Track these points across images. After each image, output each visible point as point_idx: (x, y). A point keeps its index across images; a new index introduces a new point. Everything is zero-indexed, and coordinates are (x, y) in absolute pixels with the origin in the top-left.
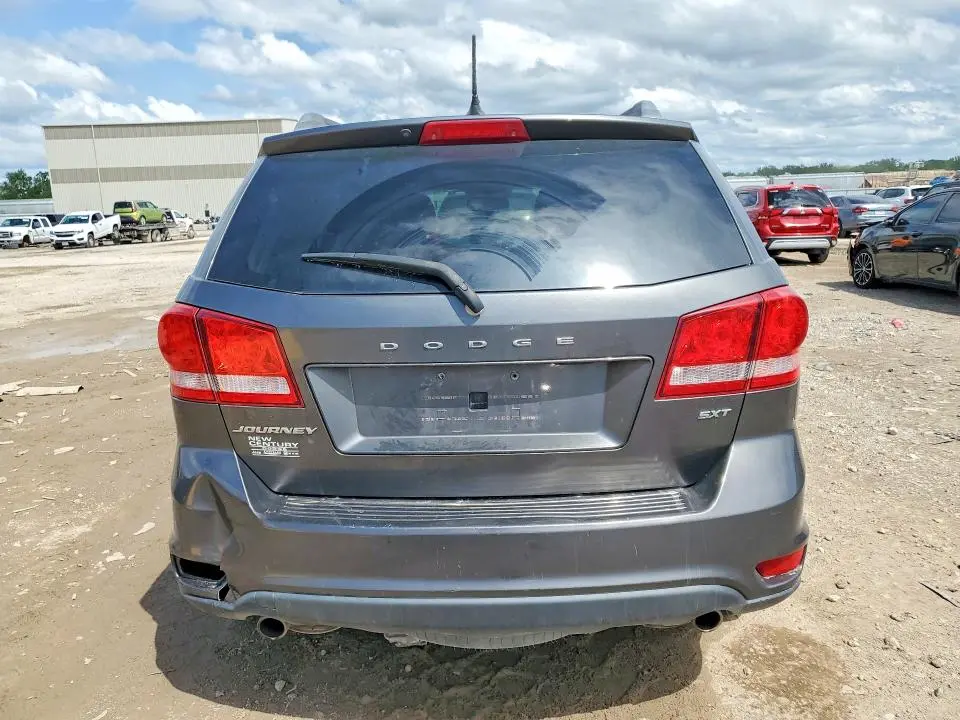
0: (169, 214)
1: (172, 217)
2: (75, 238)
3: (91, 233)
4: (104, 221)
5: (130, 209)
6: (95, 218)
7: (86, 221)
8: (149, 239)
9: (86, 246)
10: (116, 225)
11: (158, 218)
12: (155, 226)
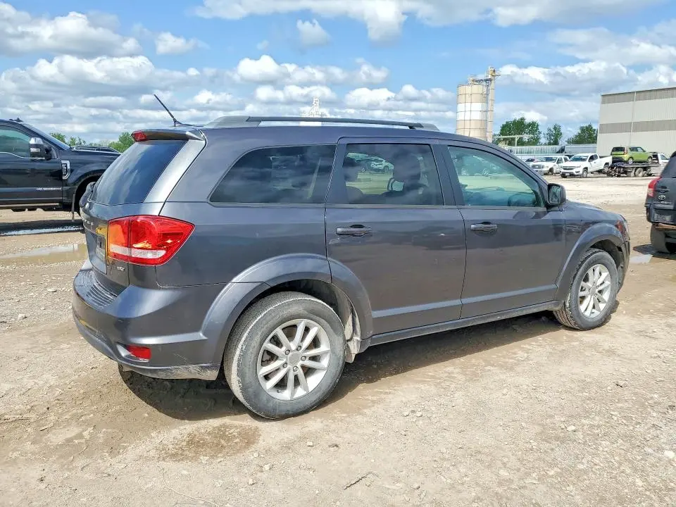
0: (656, 156)
1: (657, 159)
2: (574, 171)
3: (586, 168)
4: (598, 160)
5: (623, 153)
6: (592, 158)
7: (584, 160)
8: (632, 174)
9: (581, 176)
10: (607, 164)
11: (645, 159)
12: (640, 165)
